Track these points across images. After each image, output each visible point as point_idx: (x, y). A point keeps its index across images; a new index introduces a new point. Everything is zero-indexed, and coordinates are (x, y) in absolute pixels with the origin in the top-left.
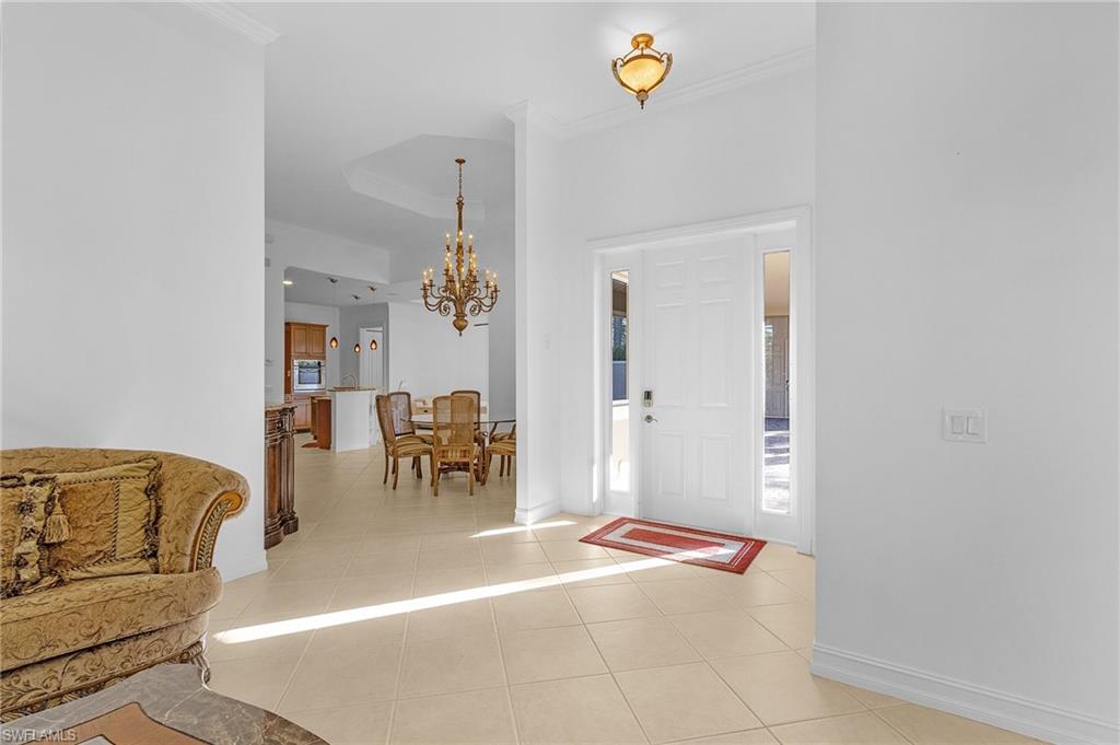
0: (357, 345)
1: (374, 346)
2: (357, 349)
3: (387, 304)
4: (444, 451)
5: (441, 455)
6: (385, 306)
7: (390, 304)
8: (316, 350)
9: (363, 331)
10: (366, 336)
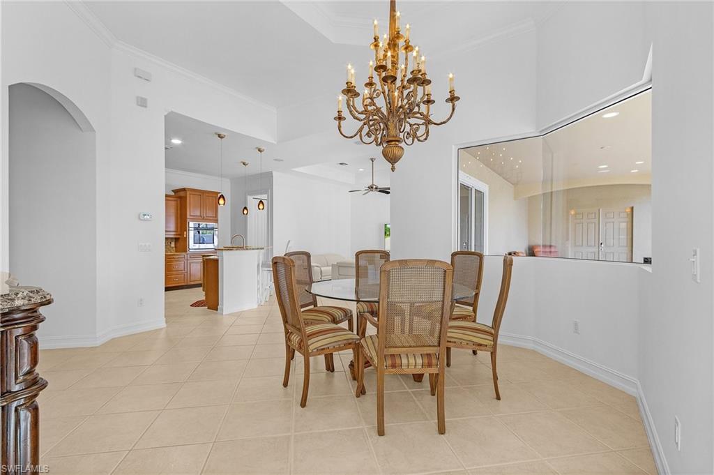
0: (245, 208)
1: (261, 207)
2: (245, 212)
3: (271, 173)
4: (393, 356)
5: (389, 362)
6: (269, 176)
7: (274, 174)
8: (210, 214)
9: (250, 198)
10: (252, 202)
